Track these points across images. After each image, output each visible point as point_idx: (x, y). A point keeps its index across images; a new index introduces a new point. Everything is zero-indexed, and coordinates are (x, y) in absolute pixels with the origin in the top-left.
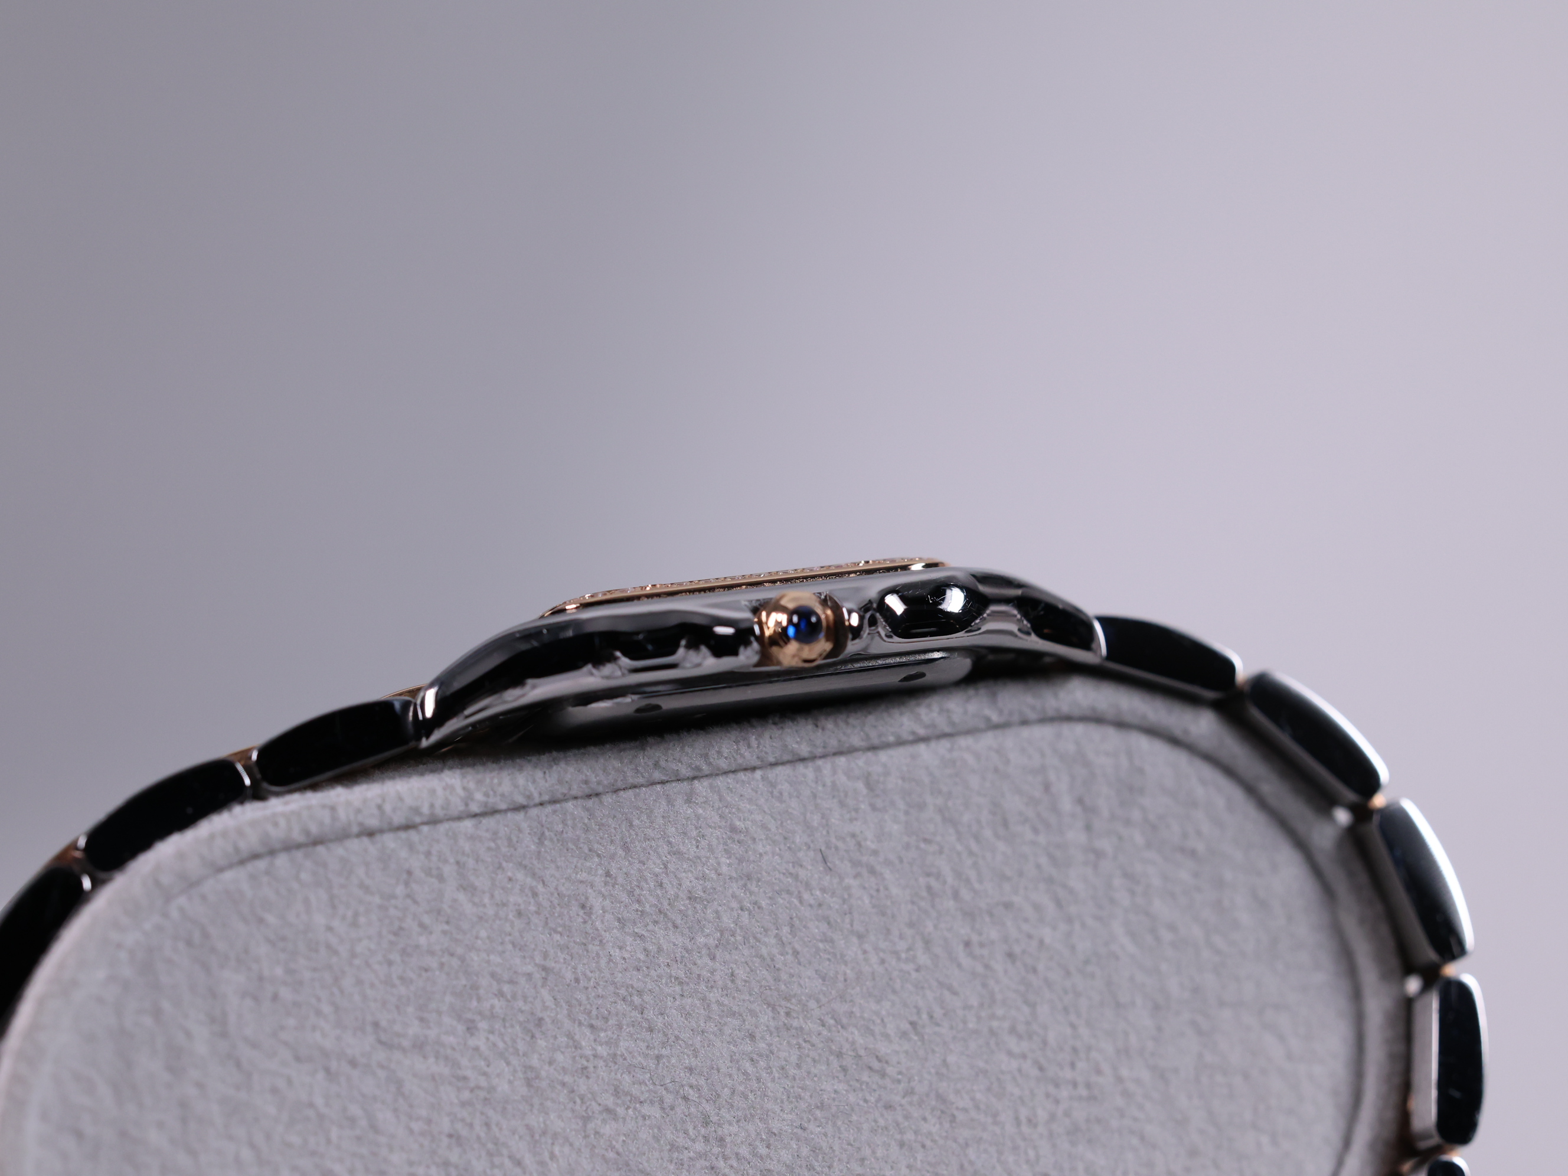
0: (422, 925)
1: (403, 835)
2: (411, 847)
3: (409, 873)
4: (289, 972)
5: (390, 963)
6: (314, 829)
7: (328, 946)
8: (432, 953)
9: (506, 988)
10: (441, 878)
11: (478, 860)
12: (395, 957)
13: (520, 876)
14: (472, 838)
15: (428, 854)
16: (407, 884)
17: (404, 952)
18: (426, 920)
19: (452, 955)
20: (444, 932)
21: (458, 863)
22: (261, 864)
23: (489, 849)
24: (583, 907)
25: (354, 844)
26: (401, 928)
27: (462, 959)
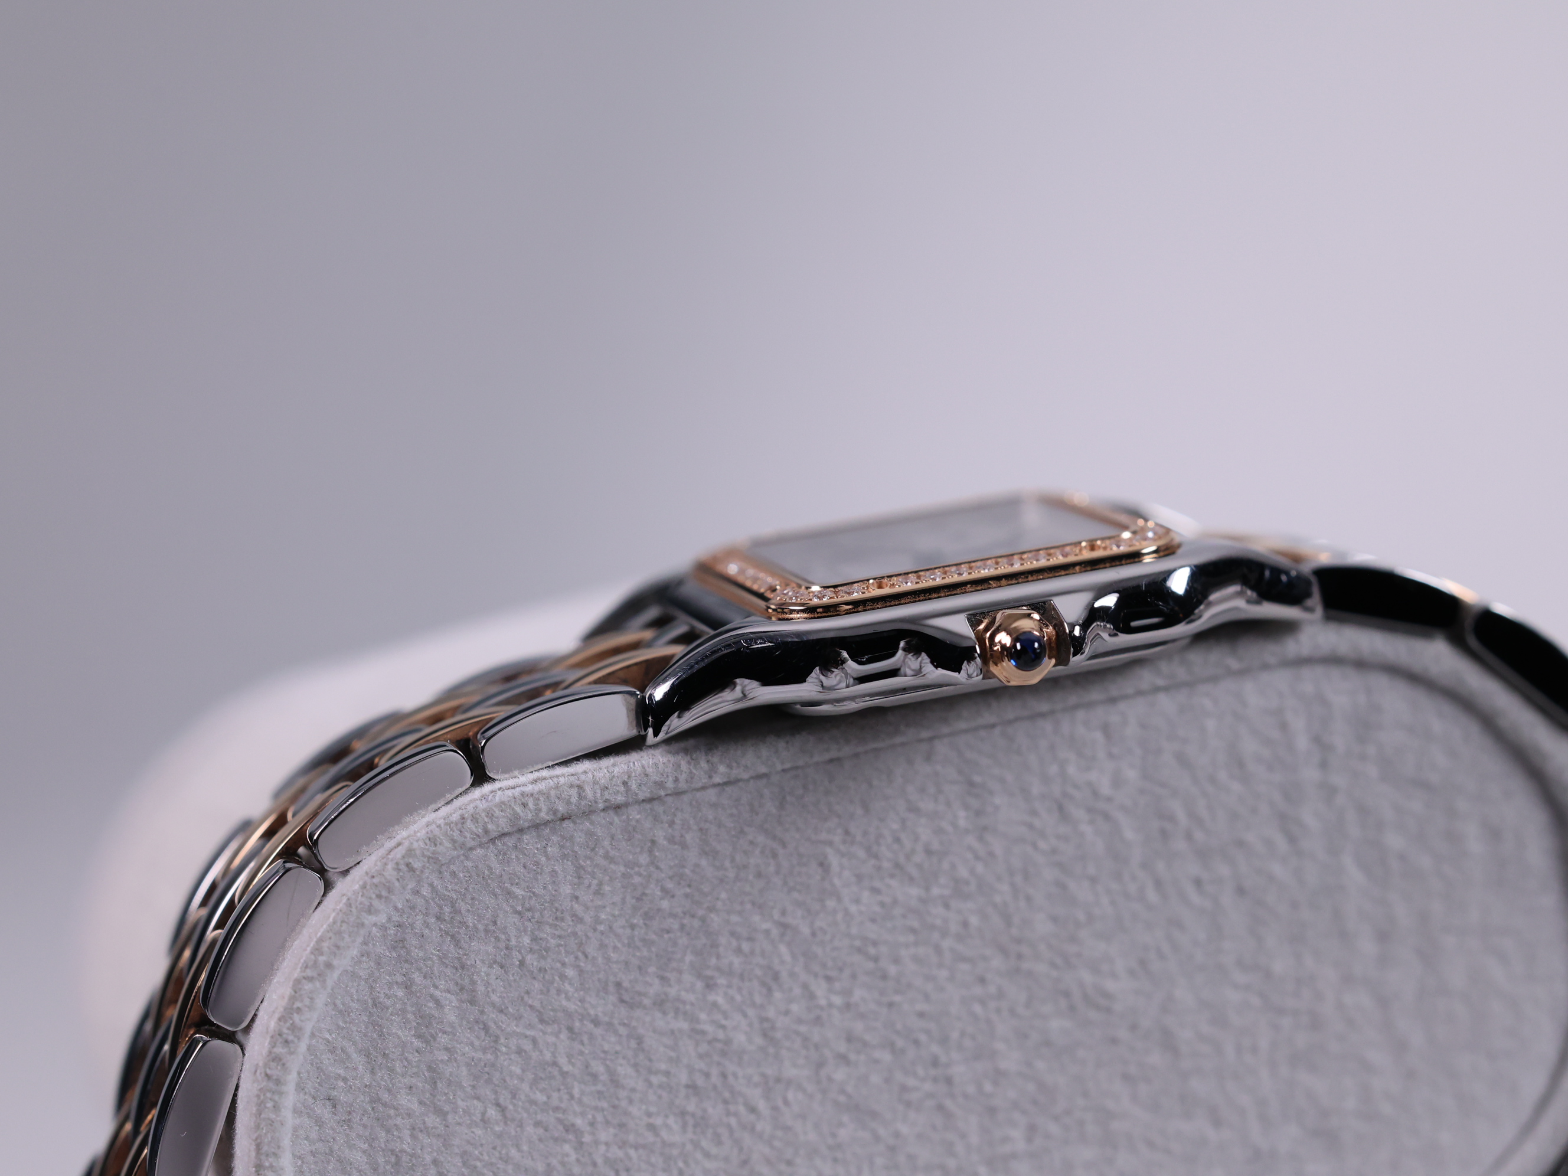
0: (664, 890)
1: (648, 806)
2: (656, 818)
3: (653, 842)
4: (535, 939)
5: (633, 927)
6: (561, 808)
7: (574, 915)
8: (674, 916)
9: (746, 946)
10: (684, 846)
11: (720, 825)
12: (637, 920)
13: (761, 839)
14: (714, 806)
15: (672, 823)
16: (650, 851)
17: (647, 916)
18: (670, 885)
19: (693, 916)
20: (687, 896)
21: (701, 830)
22: (510, 841)
23: (732, 815)
24: (821, 864)
25: (599, 818)
26: (644, 894)
27: (703, 920)
